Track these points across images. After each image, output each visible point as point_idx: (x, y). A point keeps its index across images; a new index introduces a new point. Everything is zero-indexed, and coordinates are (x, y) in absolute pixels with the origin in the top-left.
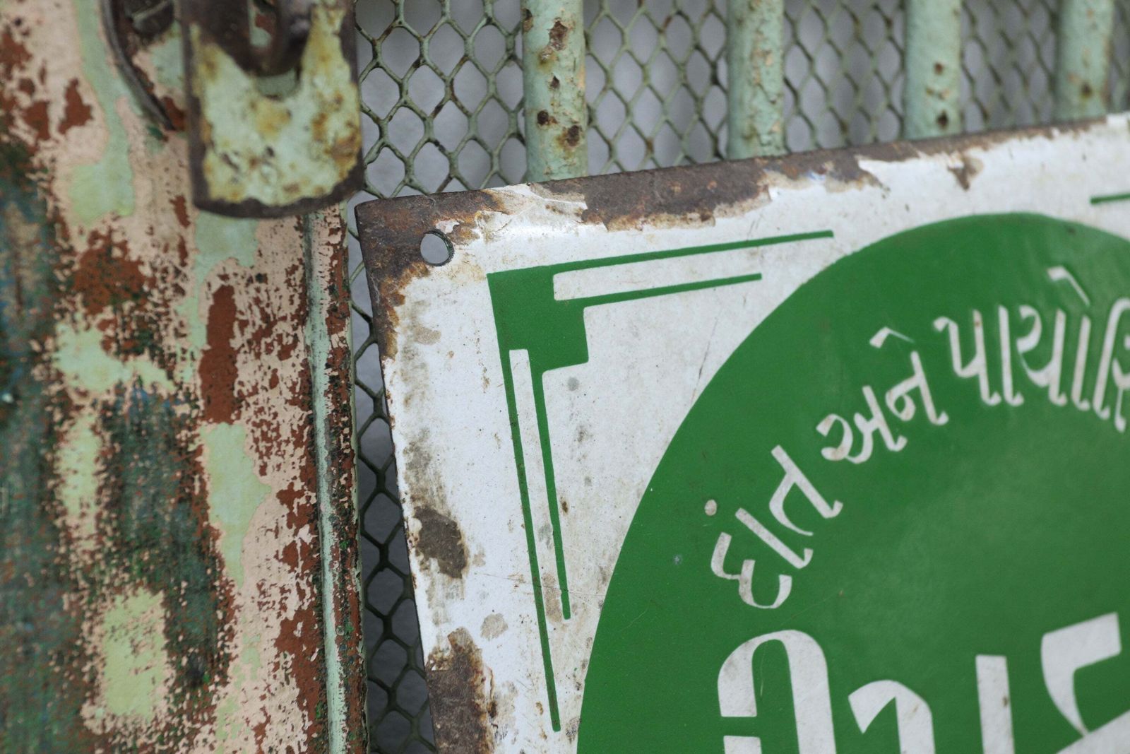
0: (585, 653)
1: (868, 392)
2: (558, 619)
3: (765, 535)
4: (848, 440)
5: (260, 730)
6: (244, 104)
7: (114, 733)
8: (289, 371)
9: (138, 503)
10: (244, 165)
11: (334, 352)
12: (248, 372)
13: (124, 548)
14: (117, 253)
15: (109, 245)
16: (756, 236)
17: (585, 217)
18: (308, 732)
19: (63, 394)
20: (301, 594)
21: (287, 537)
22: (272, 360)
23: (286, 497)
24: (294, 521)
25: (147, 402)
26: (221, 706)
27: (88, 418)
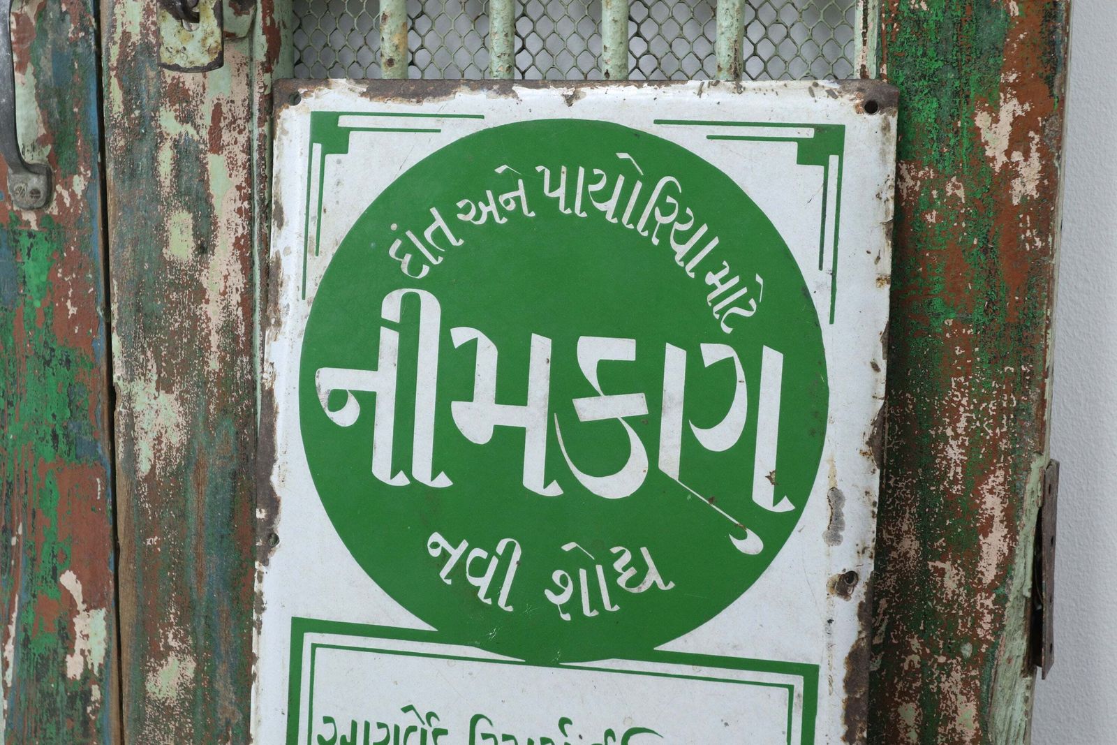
0: (322, 272)
1: (489, 193)
2: (312, 255)
3: (419, 245)
4: (473, 212)
5: (226, 277)
6: (176, 30)
7: (174, 262)
8: (242, 139)
9: (185, 178)
10: (174, 52)
11: (260, 135)
12: (226, 137)
13: (179, 194)
14: (181, 85)
15: (178, 82)
16: (441, 113)
17: (363, 94)
18: (245, 284)
19: (161, 133)
20: (244, 228)
21: (239, 204)
22: (235, 134)
23: (239, 188)
24: (243, 198)
25: (189, 141)
26: (212, 263)
27: (168, 144)
